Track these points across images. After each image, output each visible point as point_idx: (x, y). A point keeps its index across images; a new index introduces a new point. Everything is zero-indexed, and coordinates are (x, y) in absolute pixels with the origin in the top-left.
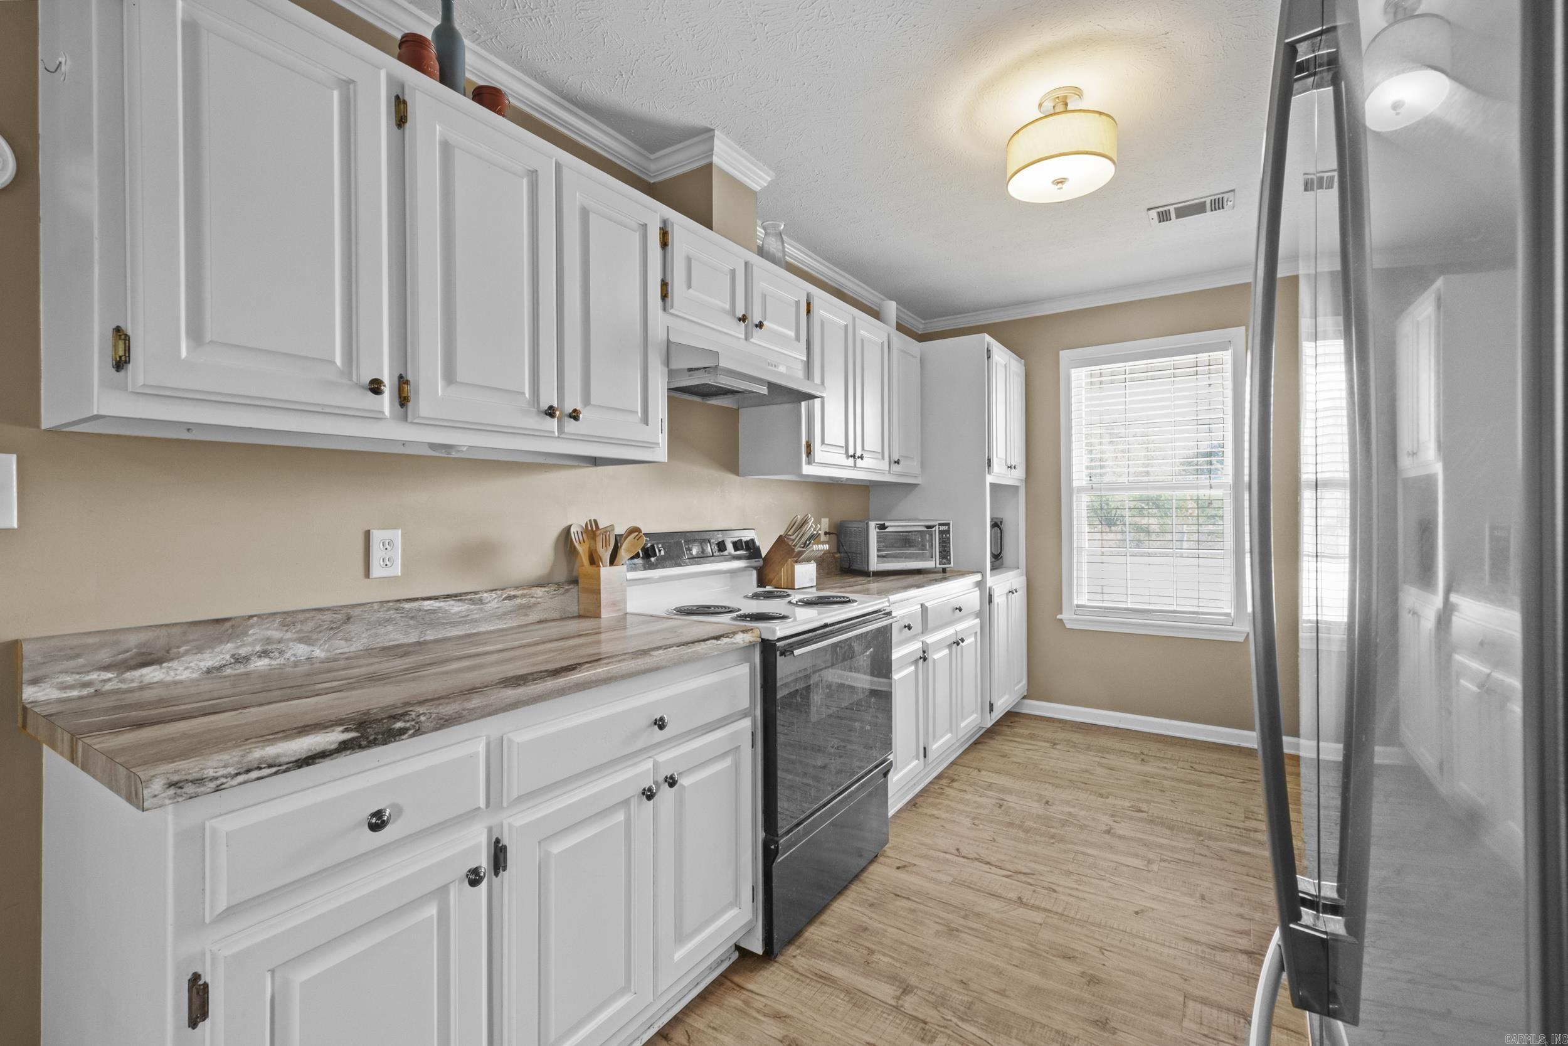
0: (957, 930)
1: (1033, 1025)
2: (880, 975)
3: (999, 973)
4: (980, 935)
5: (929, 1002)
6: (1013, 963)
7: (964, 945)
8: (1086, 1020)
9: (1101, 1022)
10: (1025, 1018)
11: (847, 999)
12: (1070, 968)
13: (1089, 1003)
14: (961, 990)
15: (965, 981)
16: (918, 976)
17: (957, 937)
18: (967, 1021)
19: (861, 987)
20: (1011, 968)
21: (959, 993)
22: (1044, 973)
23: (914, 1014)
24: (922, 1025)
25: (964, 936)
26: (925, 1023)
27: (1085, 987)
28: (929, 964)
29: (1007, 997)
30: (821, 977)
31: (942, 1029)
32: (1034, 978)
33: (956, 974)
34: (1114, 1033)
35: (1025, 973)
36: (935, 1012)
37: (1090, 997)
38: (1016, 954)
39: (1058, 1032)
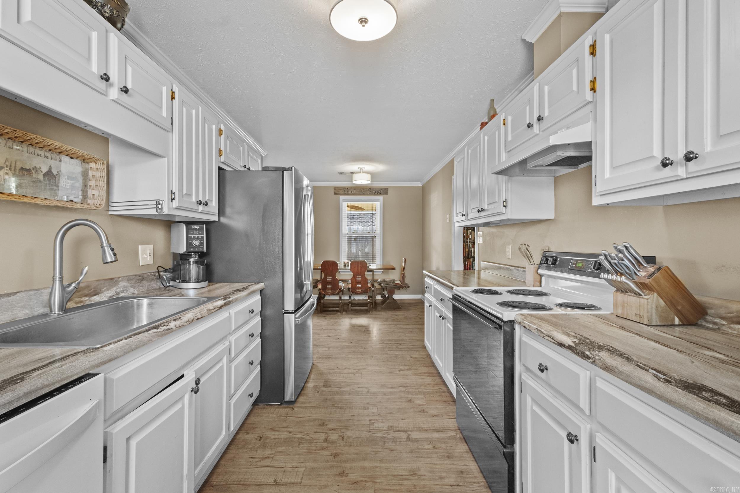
0: (412, 475)
1: (360, 444)
2: (422, 440)
3: (381, 461)
4: (401, 477)
5: (399, 438)
6: (378, 468)
7: (404, 468)
8: (342, 454)
9: (336, 456)
10: (363, 446)
11: (424, 428)
12: (353, 477)
13: (342, 462)
14: (391, 447)
15: (392, 451)
16: (409, 445)
17: (410, 471)
18: (382, 437)
19: (423, 434)
20: (378, 465)
21: (391, 445)
22: (363, 468)
23: (400, 432)
24: (395, 430)
25: (407, 473)
26: (394, 431)
27: (345, 469)
28: (410, 452)
29: (373, 452)
30: (439, 431)
31: (388, 431)
32: (367, 464)
33: (397, 453)
34: (331, 454)
35: (371, 465)
36: (393, 436)
37: (342, 465)
38: (379, 474)
39: (351, 446)
